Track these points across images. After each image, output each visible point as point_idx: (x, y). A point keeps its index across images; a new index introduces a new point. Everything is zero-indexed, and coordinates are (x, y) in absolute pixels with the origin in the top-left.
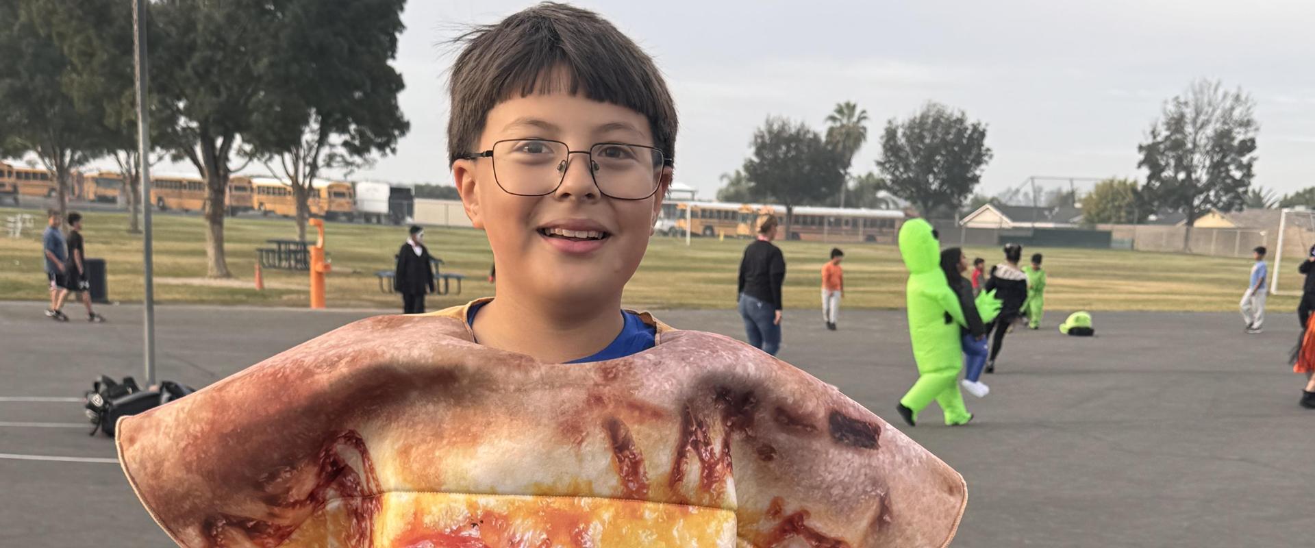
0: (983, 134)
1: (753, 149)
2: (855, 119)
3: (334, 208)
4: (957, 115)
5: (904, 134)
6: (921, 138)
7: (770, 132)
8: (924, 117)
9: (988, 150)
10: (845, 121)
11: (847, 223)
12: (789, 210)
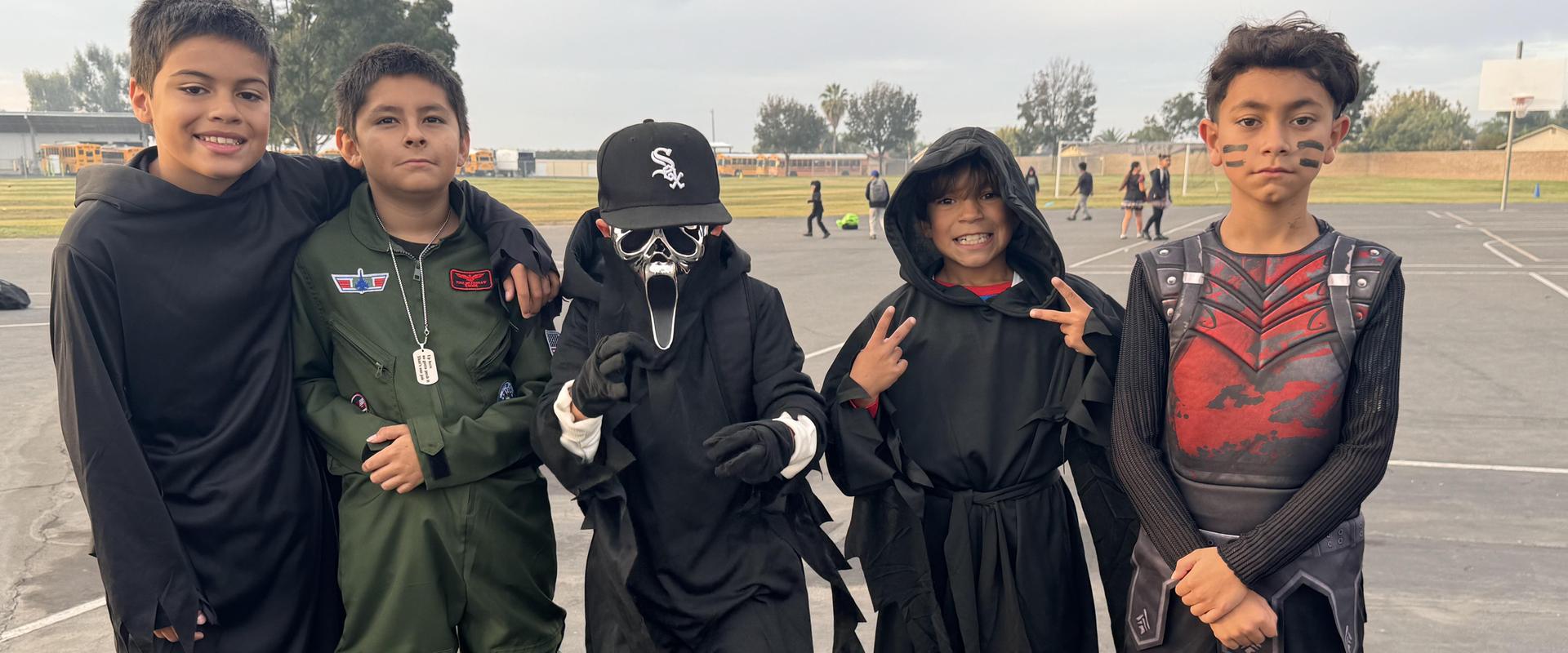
0: (915, 102)
1: (760, 118)
2: (839, 95)
3: (480, 169)
4: (896, 89)
5: (862, 104)
6: (874, 106)
7: (771, 106)
8: (875, 92)
9: (918, 112)
10: (833, 97)
11: (828, 164)
12: (787, 157)
